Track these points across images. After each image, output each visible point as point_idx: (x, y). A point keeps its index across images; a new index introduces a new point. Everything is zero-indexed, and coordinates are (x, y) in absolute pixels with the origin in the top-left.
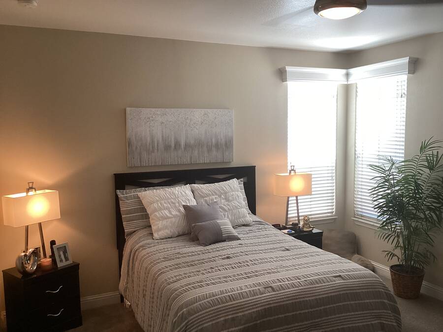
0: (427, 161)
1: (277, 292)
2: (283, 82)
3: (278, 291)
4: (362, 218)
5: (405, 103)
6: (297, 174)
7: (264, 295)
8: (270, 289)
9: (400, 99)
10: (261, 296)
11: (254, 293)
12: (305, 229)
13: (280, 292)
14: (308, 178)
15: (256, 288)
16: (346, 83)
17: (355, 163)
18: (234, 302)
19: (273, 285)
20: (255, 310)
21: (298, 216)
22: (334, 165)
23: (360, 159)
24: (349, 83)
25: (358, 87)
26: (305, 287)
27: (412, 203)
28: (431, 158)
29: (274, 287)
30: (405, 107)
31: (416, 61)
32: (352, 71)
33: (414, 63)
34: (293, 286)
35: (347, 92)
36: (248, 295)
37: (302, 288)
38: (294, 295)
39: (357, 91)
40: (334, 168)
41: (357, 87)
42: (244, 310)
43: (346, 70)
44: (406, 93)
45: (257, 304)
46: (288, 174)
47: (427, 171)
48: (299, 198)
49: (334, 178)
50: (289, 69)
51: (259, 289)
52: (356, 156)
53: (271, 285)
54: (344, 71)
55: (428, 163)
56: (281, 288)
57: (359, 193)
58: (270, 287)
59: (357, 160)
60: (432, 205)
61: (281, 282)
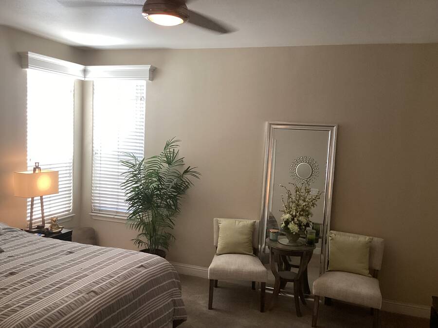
0: (166, 156)
1: (101, 295)
2: (22, 68)
3: (101, 293)
4: (101, 212)
5: (144, 105)
6: (42, 171)
7: (91, 301)
8: (92, 294)
9: (139, 101)
10: (89, 303)
11: (81, 302)
12: (54, 231)
13: (103, 294)
14: (54, 175)
15: (79, 296)
16: (83, 79)
17: (92, 160)
18: (66, 317)
19: (93, 289)
20: (88, 319)
21: (43, 217)
22: (72, 161)
23: (99, 155)
24: (86, 79)
25: (95, 85)
26: (122, 283)
27: (156, 193)
28: (169, 154)
29: (96, 290)
30: (144, 109)
31: (154, 70)
32: (90, 68)
33: (153, 72)
34: (112, 285)
35: (83, 88)
36: (75, 305)
37: (120, 284)
38: (116, 293)
39: (93, 89)
40: (71, 164)
41: (93, 85)
42: (78, 322)
43: (84, 66)
44: (145, 97)
45: (88, 312)
46: (32, 172)
47: (166, 165)
48: (44, 197)
49: (71, 175)
50: (31, 55)
51: (83, 296)
52: (94, 153)
53: (92, 289)
54: (82, 67)
55: (167, 158)
56: (102, 290)
57: (97, 188)
58: (92, 291)
59: (94, 156)
60: (172, 194)
61: (99, 284)
